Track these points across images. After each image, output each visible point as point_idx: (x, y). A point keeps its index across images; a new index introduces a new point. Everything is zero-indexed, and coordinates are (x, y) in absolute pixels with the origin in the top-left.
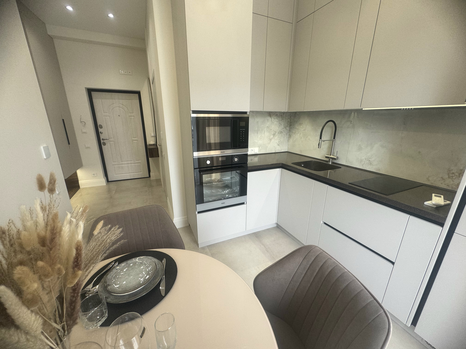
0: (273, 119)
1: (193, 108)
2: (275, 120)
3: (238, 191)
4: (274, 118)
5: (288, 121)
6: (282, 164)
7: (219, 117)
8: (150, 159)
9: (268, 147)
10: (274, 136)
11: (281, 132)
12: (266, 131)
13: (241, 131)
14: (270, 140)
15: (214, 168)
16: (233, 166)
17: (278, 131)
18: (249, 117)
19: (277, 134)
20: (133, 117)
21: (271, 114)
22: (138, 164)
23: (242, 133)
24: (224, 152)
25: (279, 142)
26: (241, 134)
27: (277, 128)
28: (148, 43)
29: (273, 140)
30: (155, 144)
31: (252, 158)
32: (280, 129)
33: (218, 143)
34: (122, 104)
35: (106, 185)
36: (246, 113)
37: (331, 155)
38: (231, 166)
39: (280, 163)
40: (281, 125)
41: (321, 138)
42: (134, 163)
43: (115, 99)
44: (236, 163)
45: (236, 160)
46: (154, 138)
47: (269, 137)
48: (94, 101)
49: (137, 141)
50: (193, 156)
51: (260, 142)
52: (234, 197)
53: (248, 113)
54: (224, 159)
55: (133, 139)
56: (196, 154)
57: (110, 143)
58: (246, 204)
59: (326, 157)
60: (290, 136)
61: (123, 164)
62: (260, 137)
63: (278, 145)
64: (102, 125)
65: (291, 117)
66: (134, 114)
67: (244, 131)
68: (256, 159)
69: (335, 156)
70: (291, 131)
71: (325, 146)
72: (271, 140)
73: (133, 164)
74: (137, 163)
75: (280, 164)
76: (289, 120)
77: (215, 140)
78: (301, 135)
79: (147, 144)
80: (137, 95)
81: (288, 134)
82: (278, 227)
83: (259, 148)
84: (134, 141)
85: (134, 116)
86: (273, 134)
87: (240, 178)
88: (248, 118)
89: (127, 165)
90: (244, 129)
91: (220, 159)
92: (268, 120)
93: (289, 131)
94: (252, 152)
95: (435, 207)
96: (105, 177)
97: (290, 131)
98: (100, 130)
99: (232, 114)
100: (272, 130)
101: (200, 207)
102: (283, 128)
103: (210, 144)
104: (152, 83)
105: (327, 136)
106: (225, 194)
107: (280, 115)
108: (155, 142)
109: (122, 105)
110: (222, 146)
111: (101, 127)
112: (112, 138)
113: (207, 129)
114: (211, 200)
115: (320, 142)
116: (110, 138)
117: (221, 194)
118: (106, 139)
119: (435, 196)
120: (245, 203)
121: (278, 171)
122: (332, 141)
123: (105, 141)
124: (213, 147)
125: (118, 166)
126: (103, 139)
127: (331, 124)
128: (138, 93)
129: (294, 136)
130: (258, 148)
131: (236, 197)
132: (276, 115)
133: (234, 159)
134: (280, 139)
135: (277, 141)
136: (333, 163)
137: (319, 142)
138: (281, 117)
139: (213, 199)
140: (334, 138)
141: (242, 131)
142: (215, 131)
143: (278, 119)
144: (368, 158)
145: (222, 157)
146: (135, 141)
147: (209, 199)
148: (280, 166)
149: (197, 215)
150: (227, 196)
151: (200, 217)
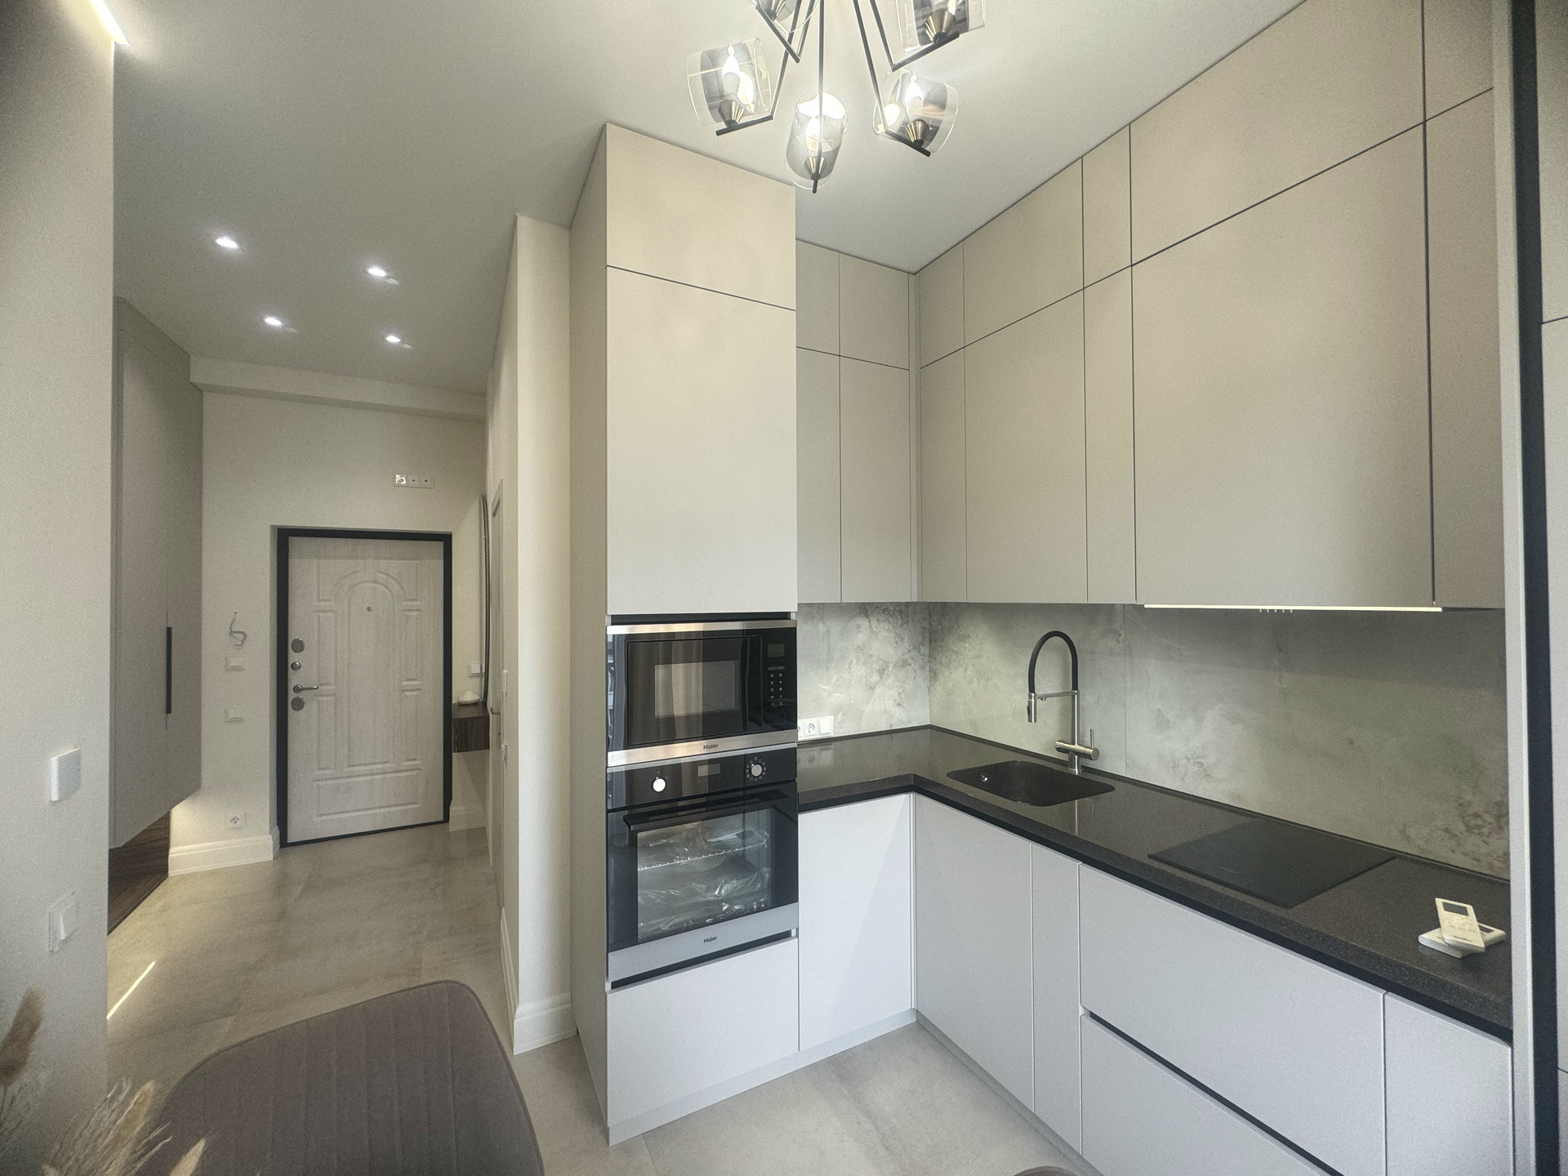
0: (874, 623)
1: (614, 609)
2: (882, 625)
3: (766, 886)
4: (878, 620)
5: (923, 628)
6: (916, 776)
7: (704, 632)
8: (456, 757)
9: (863, 712)
10: (882, 677)
11: (904, 664)
12: (854, 661)
13: (773, 672)
14: (870, 688)
15: (680, 804)
16: (748, 792)
17: (894, 660)
18: (795, 628)
19: (890, 670)
20: (415, 613)
21: (869, 608)
22: (407, 774)
23: (777, 679)
24: (715, 746)
25: (900, 693)
26: (772, 683)
27: (891, 650)
28: (493, 406)
29: (878, 690)
30: (481, 700)
31: (812, 753)
32: (900, 654)
33: (697, 716)
34: (387, 574)
35: (272, 859)
36: (785, 616)
37: (1074, 744)
38: (740, 794)
39: (910, 775)
40: (902, 639)
41: (1032, 689)
42: (395, 772)
43: (363, 558)
44: (759, 784)
45: (757, 770)
46: (479, 679)
47: (867, 680)
48: (295, 564)
49: (416, 690)
50: (607, 767)
51: (838, 698)
52: (753, 912)
53: (793, 616)
54: (717, 769)
55: (406, 683)
56: (619, 759)
57: (319, 703)
58: (797, 936)
59: (1060, 749)
60: (934, 676)
61: (352, 777)
62: (837, 680)
63: (899, 705)
64: (304, 641)
65: (929, 613)
66: (419, 603)
67: (781, 671)
68: (826, 757)
69: (1086, 747)
70: (935, 659)
71: (1050, 714)
72: (872, 688)
73: (391, 772)
74: (407, 771)
75: (906, 777)
76: (925, 624)
77: (687, 706)
78: (969, 673)
79: (453, 702)
80: (439, 546)
81: (928, 669)
82: (923, 1027)
83: (836, 716)
84: (408, 693)
85: (418, 609)
86: (878, 671)
87: (771, 835)
88: (792, 632)
89: (368, 778)
90: (781, 665)
91: (703, 771)
92: (858, 626)
93: (930, 656)
94: (812, 733)
95: (1458, 955)
96: (276, 828)
97: (932, 656)
98: (293, 657)
99: (745, 622)
100: (874, 658)
101: (623, 962)
102: (909, 651)
103: (670, 720)
104: (494, 515)
105: (1050, 680)
106: (719, 902)
107: (897, 609)
108: (480, 695)
109: (385, 577)
110: (710, 726)
111: (299, 646)
112: (333, 683)
113: (660, 672)
114: (665, 928)
115: (1033, 700)
116: (321, 685)
117: (703, 902)
118: (309, 686)
119: (1447, 908)
120: (794, 933)
121: (901, 805)
122: (1070, 697)
123: (301, 695)
124: (680, 731)
125: (333, 782)
126: (297, 689)
127: (1057, 641)
128: (446, 539)
129: (947, 673)
130: (833, 717)
131: (760, 910)
132: (884, 611)
133: (750, 769)
134: (901, 686)
135: (893, 693)
136: (1085, 769)
137: (1030, 703)
138: (899, 617)
139: (674, 925)
140: (1075, 686)
141: (776, 672)
142: (687, 676)
143: (889, 622)
144: (1196, 756)
145: (711, 762)
146: (409, 691)
147: (657, 923)
148: (911, 785)
149: (608, 996)
150: (725, 908)
151: (619, 1004)
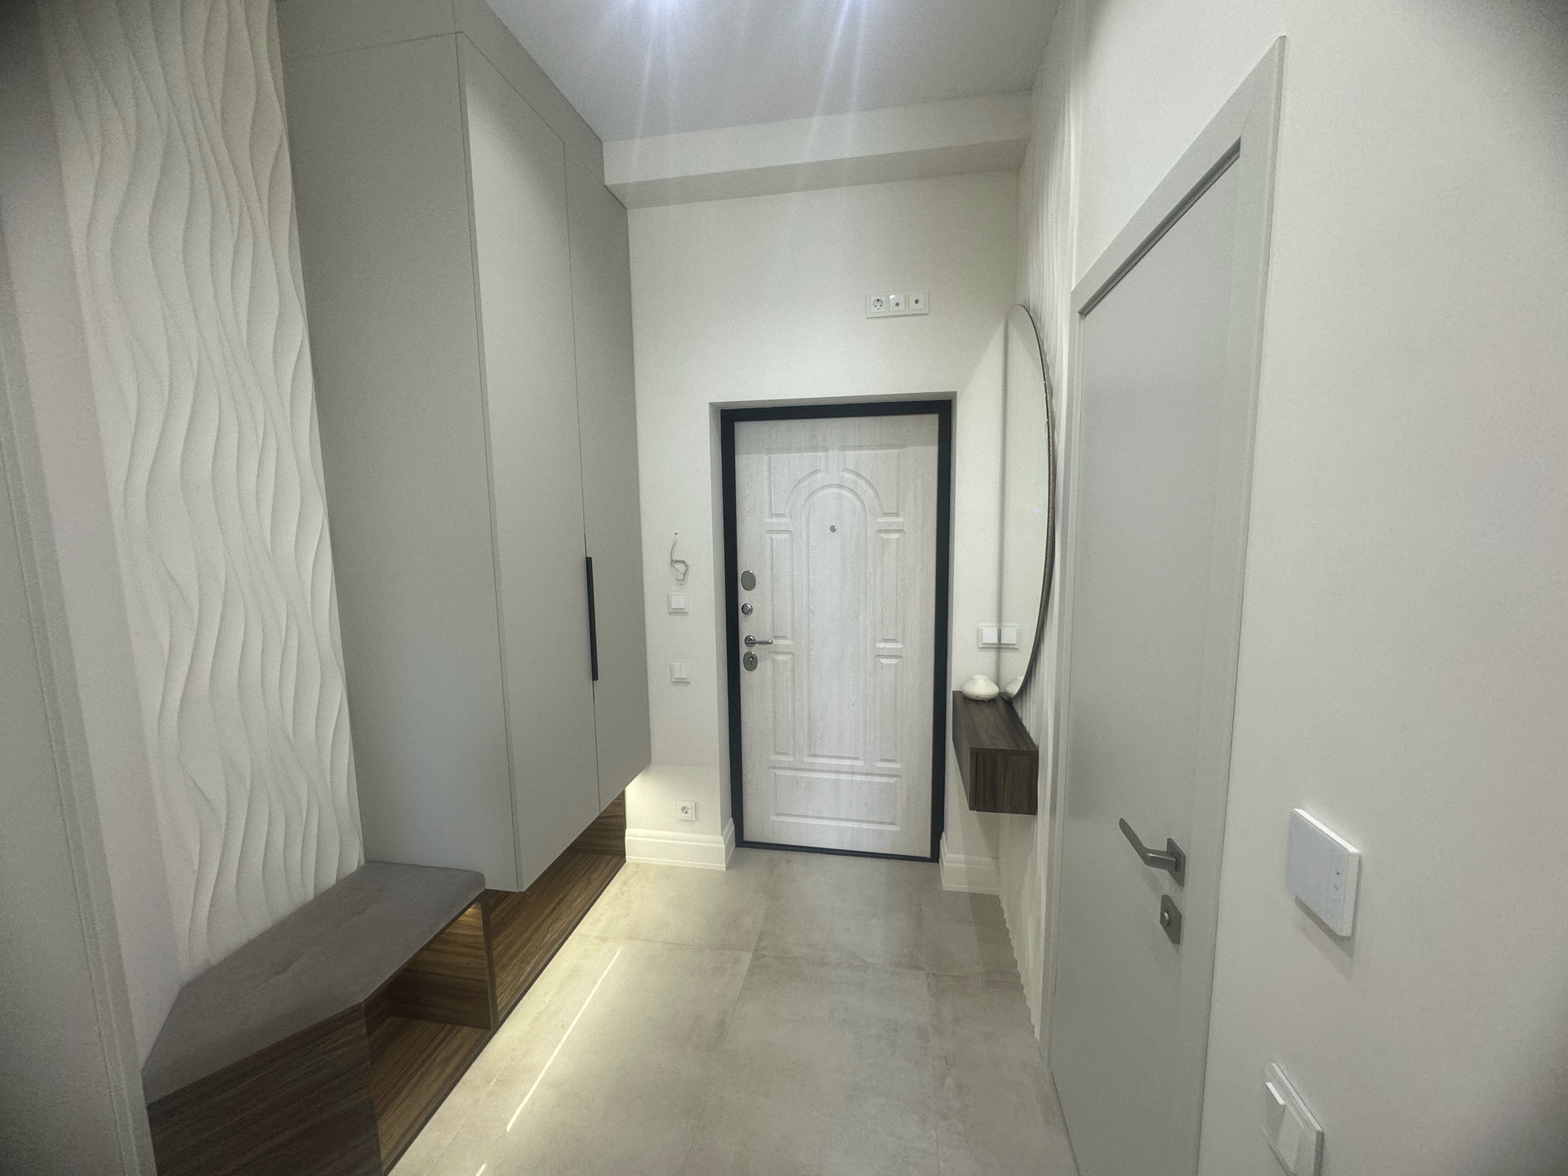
20: (894, 536)
22: (885, 780)
34: (858, 475)
35: (723, 867)
42: (867, 774)
43: (825, 450)
48: (742, 462)
49: (896, 657)
55: (882, 645)
57: (774, 661)
61: (814, 770)
64: (756, 574)
66: (901, 519)
73: (861, 774)
74: (882, 775)
79: (949, 688)
80: (931, 421)
84: (883, 661)
85: (900, 531)
89: (833, 776)
96: (732, 822)
98: (745, 597)
109: (855, 478)
111: (751, 583)
112: (789, 636)
116: (778, 638)
118: (761, 639)
123: (755, 650)
125: (793, 773)
126: (750, 642)
128: (944, 407)
146: (885, 657)
